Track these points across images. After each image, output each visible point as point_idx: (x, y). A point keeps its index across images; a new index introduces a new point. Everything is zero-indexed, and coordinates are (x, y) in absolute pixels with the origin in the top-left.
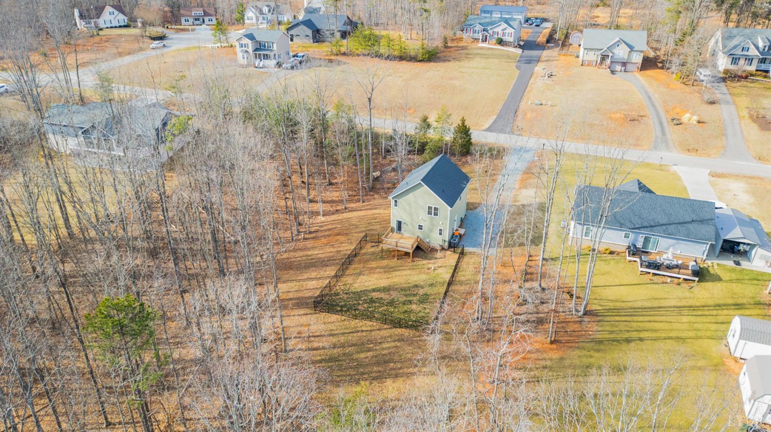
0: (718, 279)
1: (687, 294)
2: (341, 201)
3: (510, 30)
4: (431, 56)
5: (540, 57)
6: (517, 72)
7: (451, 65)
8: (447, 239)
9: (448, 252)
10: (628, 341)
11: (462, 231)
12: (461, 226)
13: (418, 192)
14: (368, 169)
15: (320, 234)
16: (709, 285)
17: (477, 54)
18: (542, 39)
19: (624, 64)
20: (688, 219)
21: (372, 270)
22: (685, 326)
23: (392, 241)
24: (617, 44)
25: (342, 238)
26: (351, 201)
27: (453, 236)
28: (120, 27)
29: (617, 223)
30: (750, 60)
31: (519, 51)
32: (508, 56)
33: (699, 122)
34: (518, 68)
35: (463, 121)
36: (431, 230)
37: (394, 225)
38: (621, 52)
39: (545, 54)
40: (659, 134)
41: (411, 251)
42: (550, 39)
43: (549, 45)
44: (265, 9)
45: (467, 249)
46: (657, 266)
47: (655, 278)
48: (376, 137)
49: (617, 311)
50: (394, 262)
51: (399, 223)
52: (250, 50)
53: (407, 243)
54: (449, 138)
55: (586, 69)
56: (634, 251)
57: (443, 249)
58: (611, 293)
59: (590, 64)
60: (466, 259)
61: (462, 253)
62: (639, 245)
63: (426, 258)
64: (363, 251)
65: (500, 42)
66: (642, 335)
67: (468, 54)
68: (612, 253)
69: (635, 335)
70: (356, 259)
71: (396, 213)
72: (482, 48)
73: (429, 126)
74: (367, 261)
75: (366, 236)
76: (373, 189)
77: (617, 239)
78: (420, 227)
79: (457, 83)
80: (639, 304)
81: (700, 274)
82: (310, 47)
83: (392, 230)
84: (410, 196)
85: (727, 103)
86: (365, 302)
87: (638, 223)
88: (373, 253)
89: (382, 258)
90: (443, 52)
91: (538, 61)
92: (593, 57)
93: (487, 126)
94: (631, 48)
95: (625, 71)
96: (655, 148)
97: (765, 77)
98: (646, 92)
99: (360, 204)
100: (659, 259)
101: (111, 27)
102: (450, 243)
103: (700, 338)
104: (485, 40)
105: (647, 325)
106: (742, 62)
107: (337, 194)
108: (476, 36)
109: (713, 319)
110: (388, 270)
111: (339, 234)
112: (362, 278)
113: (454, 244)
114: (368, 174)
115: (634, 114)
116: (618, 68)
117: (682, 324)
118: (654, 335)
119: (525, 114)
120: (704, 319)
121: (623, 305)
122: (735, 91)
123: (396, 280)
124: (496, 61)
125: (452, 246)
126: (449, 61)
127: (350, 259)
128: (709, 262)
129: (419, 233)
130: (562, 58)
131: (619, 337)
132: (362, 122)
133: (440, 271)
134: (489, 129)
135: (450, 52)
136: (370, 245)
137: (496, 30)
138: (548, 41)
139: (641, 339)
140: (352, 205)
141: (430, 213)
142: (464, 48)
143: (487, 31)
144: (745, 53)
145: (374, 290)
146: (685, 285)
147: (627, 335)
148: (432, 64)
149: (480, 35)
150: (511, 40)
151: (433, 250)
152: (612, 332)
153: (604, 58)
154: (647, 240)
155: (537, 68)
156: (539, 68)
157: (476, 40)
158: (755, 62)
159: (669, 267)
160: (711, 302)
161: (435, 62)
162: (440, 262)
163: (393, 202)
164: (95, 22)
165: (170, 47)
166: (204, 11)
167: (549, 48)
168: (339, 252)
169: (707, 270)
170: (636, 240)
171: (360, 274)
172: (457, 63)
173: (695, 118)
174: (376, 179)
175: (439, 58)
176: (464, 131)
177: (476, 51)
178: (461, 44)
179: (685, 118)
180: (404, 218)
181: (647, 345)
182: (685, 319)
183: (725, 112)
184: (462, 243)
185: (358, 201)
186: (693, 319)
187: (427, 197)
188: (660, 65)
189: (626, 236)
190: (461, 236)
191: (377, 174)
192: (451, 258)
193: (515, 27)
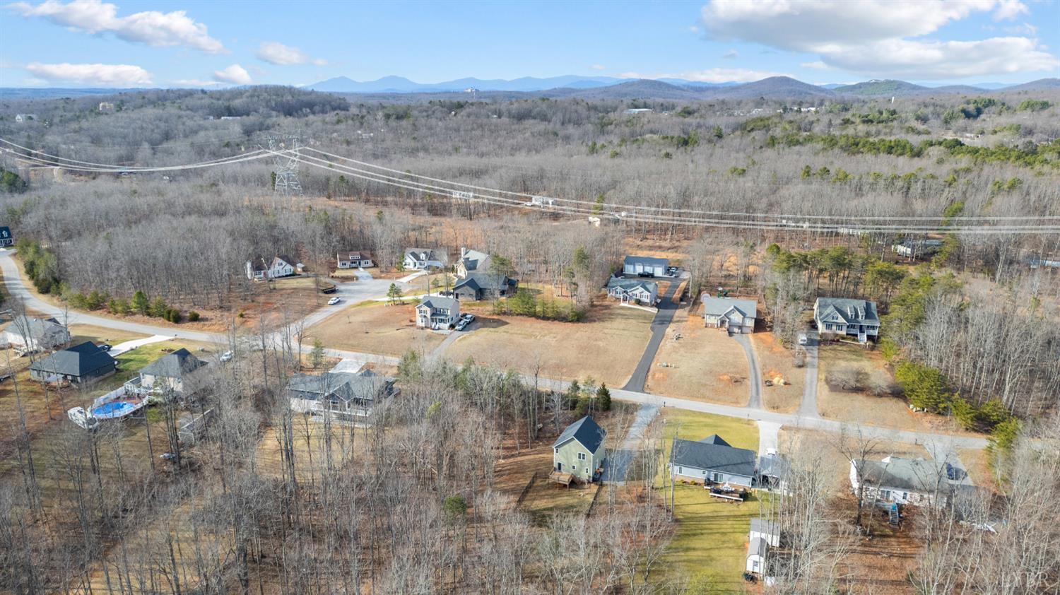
0: (755, 499)
1: (735, 508)
2: (515, 448)
3: (646, 293)
4: (580, 317)
5: (672, 317)
6: (651, 334)
7: (596, 325)
8: (591, 475)
9: (592, 485)
10: (694, 535)
11: (602, 470)
12: (601, 467)
13: (571, 443)
14: (534, 422)
15: (502, 473)
16: (749, 503)
17: (619, 314)
18: (677, 295)
19: (740, 327)
20: (739, 462)
21: (542, 497)
22: (728, 526)
23: (555, 476)
24: (732, 312)
25: (519, 475)
26: (522, 447)
27: (595, 473)
28: (287, 276)
29: (697, 464)
30: (840, 326)
31: (655, 310)
32: (645, 317)
33: (785, 384)
34: (652, 329)
35: (604, 386)
36: (581, 470)
37: (556, 465)
38: (736, 318)
39: (679, 313)
40: (754, 394)
41: (567, 484)
42: (684, 297)
43: (682, 303)
44: (423, 256)
45: (605, 482)
46: (719, 492)
47: (719, 500)
48: (539, 395)
49: (691, 519)
50: (557, 491)
51: (560, 465)
52: (428, 315)
53: (565, 478)
54: (594, 396)
55: (710, 331)
56: (708, 482)
57: (589, 482)
58: (690, 509)
59: (712, 326)
60: (604, 489)
61: (602, 485)
62: (712, 479)
63: (578, 488)
64: (535, 484)
65: (639, 302)
66: (703, 532)
67: (610, 314)
68: (696, 484)
69: (699, 531)
70: (531, 490)
71: (557, 458)
72: (623, 308)
73: (578, 388)
74: (538, 491)
75: (536, 474)
76: (538, 438)
77: (699, 475)
78: (574, 467)
79: (601, 344)
80: (706, 515)
81: (745, 496)
82: (474, 305)
83: (555, 469)
84: (566, 446)
85: (813, 366)
86: (539, 516)
87: (710, 464)
88: (542, 486)
89: (548, 489)
90: (590, 311)
91: (670, 321)
92: (714, 321)
93: (623, 385)
94: (744, 314)
95: (742, 333)
96: (749, 406)
97: (854, 340)
98: (752, 356)
99: (529, 450)
100: (721, 487)
101: (280, 277)
102: (593, 478)
103: (734, 532)
104: (625, 300)
105: (708, 526)
106: (834, 328)
107: (511, 442)
108: (618, 296)
109: (745, 522)
110: (553, 496)
111: (516, 473)
112: (536, 502)
113: (597, 479)
114: (534, 425)
115: (738, 376)
116: (736, 330)
117: (728, 525)
118: (710, 531)
119: (654, 375)
120: (741, 522)
121: (697, 515)
122: (824, 354)
123: (558, 503)
124: (634, 321)
125: (595, 480)
126: (595, 321)
127: (528, 490)
128: (753, 489)
129: (572, 471)
130: (691, 318)
131: (690, 533)
132: (527, 380)
133: (587, 496)
134: (625, 388)
135: (595, 311)
136: (539, 480)
137: (634, 292)
138: (681, 300)
139: (702, 534)
140: (524, 451)
141: (580, 458)
142: (607, 307)
143: (627, 293)
144: (835, 321)
145: (544, 509)
146: (735, 504)
147: (694, 532)
148: (580, 324)
149: (621, 296)
150: (648, 301)
151: (583, 483)
152: (686, 530)
153: (723, 322)
154: (716, 475)
155: (668, 330)
156: (670, 330)
157: (618, 299)
158: (845, 328)
159: (727, 493)
160: (747, 513)
161: (583, 322)
162: (587, 491)
163: (555, 450)
164: (265, 273)
165: (344, 302)
166: (361, 255)
167: (683, 307)
168: (518, 485)
169: (751, 494)
170: (709, 475)
171: (534, 499)
172: (602, 324)
173: (782, 381)
174: (540, 430)
175: (586, 318)
176: (604, 393)
177: (619, 311)
178: (606, 303)
179: (775, 381)
180: (563, 461)
181: (705, 537)
182: (729, 522)
183: (810, 374)
184: (602, 478)
185: (527, 447)
186: (734, 522)
187: (577, 447)
188: (768, 329)
189: (704, 473)
190: (601, 473)
191: (541, 425)
192: (594, 488)
193: (651, 290)
